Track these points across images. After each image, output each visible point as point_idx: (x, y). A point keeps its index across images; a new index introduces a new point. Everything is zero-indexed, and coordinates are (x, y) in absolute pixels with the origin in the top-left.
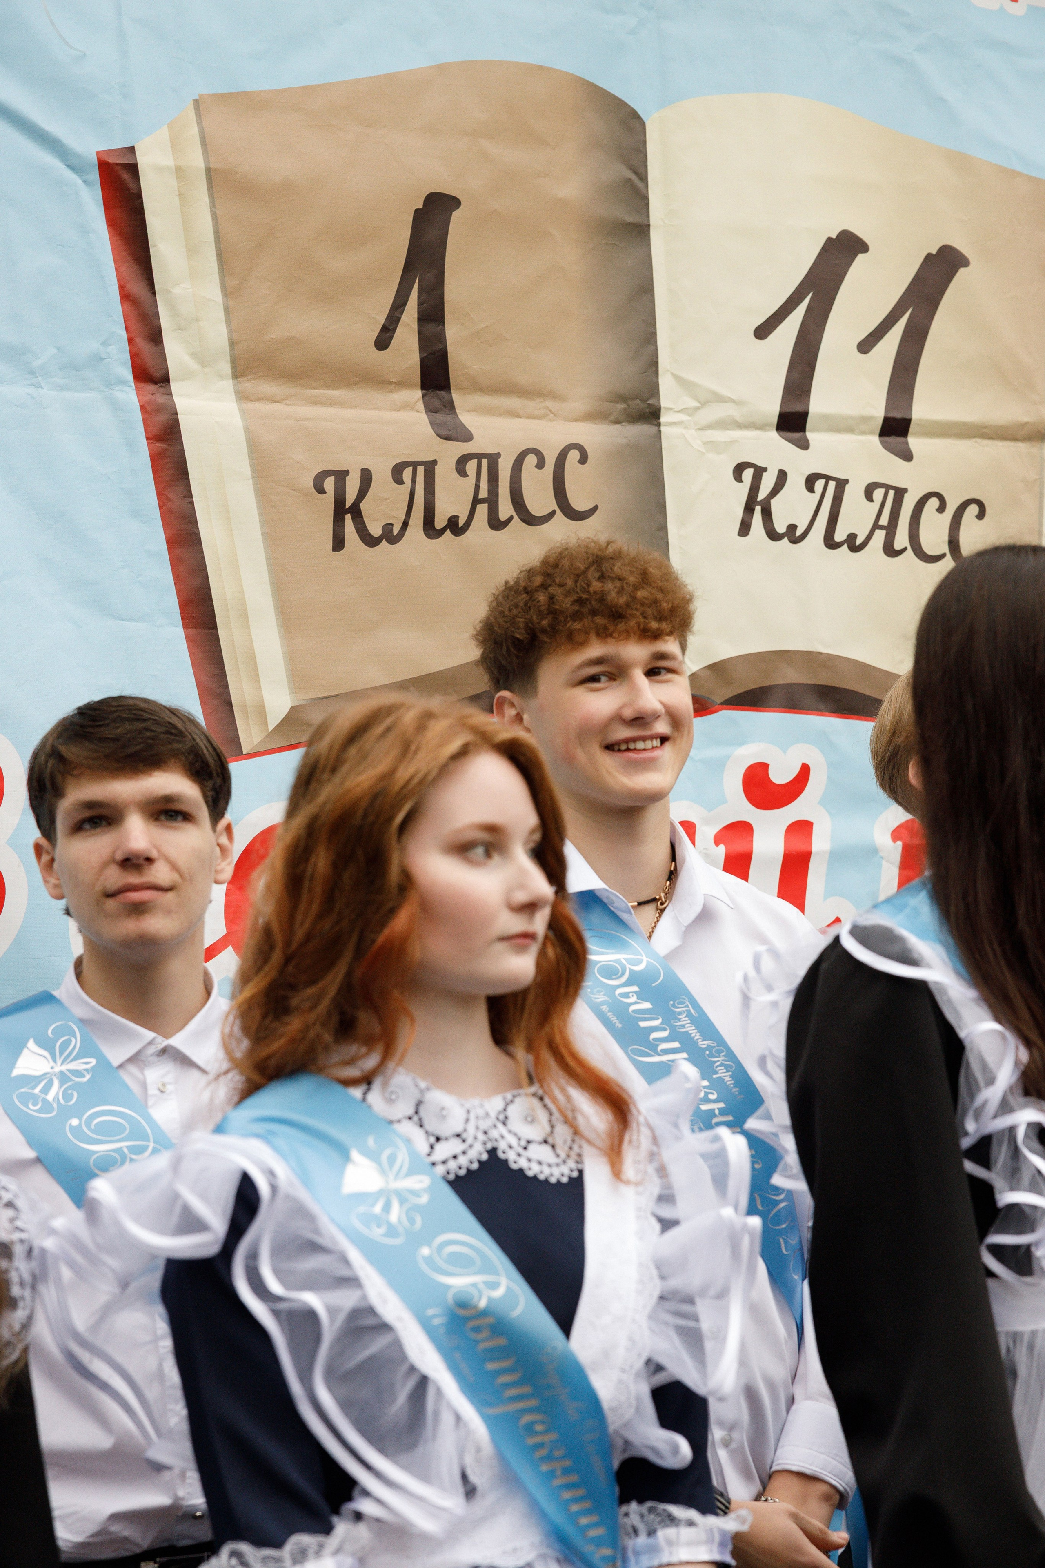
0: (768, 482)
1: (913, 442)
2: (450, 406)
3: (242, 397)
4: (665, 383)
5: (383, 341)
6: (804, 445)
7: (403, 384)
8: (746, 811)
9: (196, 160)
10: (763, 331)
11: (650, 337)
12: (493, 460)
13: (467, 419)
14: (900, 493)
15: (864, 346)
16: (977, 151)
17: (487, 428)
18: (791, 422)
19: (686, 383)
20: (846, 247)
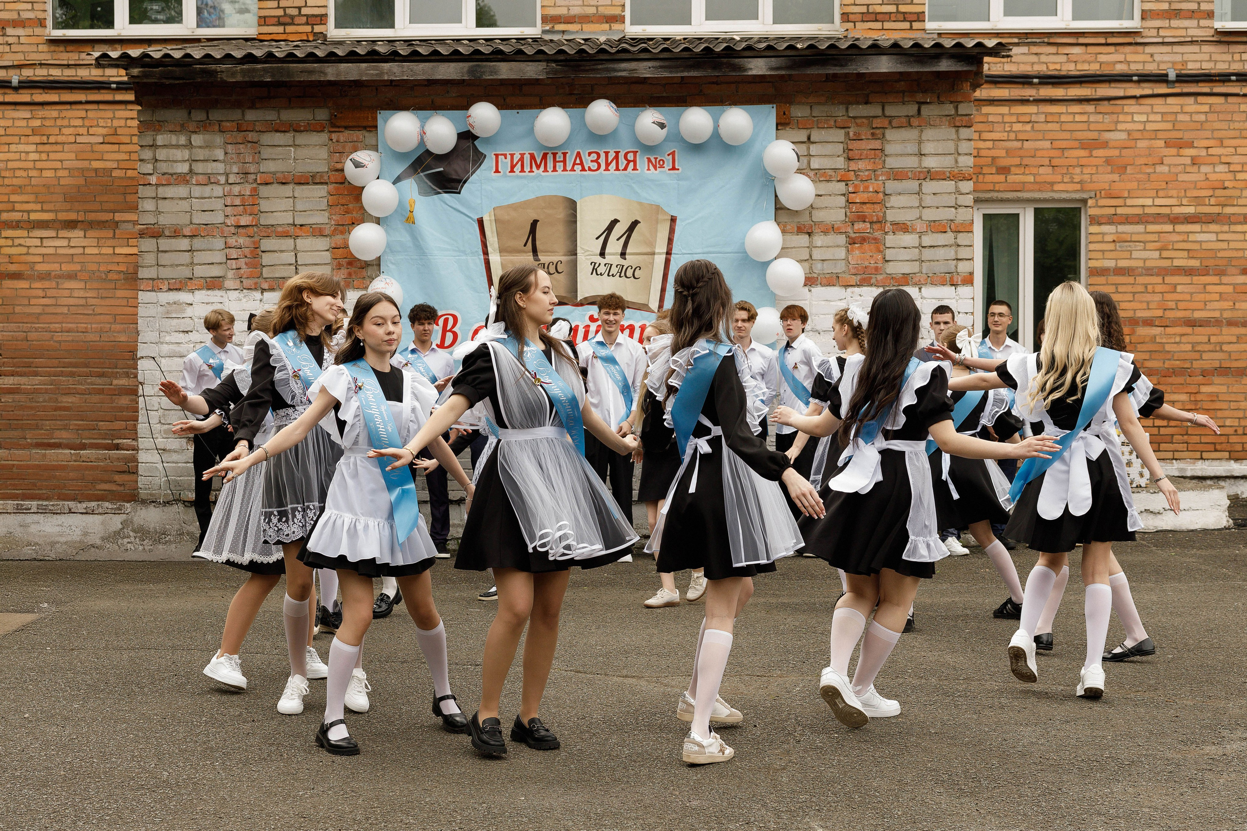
0: (597, 265)
1: (627, 256)
2: (537, 255)
3: (501, 256)
4: (578, 249)
5: (525, 245)
6: (604, 258)
7: (529, 252)
8: (589, 323)
9: (493, 218)
10: (597, 238)
11: (576, 241)
12: (544, 264)
13: (540, 257)
14: (623, 266)
15: (618, 240)
16: (644, 201)
17: (544, 258)
18: (602, 254)
19: (582, 249)
20: (615, 222)
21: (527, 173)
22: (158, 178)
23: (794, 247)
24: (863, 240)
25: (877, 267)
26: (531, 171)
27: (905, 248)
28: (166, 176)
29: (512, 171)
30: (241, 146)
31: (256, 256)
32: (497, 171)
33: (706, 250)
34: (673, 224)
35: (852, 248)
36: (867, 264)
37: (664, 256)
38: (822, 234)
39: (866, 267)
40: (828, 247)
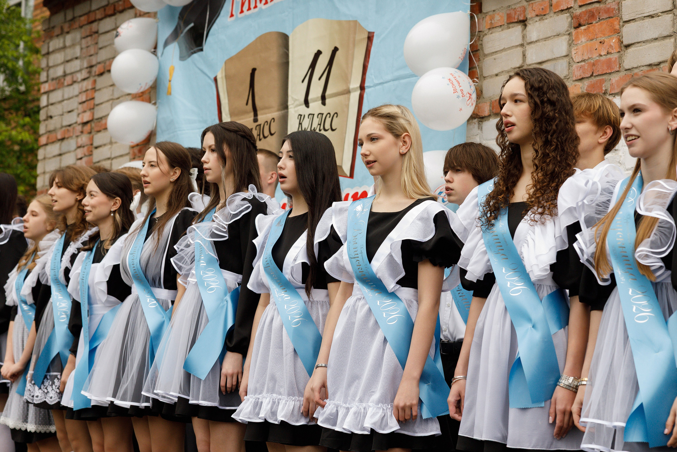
0: (302, 118)
1: (327, 101)
4: (289, 99)
5: (247, 104)
6: (308, 107)
7: (250, 112)
10: (303, 81)
11: (288, 88)
12: (260, 126)
13: (258, 116)
14: (323, 115)
15: (320, 79)
16: (343, 19)
17: (262, 118)
18: (307, 103)
19: (292, 98)
20: (319, 53)
21: (253, 11)
22: (49, 86)
23: (504, 50)
24: (592, 15)
25: (610, 59)
26: (256, 7)
27: (652, 16)
28: (54, 81)
29: (242, 12)
30: (89, 38)
31: (91, 154)
32: (232, 15)
33: (397, 74)
34: (369, 43)
35: (577, 34)
36: (595, 56)
37: (358, 92)
38: (537, 19)
39: (594, 65)
40: (546, 39)
